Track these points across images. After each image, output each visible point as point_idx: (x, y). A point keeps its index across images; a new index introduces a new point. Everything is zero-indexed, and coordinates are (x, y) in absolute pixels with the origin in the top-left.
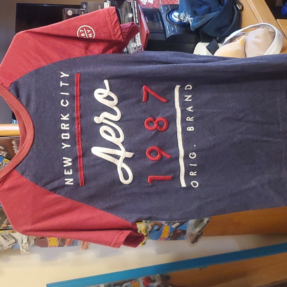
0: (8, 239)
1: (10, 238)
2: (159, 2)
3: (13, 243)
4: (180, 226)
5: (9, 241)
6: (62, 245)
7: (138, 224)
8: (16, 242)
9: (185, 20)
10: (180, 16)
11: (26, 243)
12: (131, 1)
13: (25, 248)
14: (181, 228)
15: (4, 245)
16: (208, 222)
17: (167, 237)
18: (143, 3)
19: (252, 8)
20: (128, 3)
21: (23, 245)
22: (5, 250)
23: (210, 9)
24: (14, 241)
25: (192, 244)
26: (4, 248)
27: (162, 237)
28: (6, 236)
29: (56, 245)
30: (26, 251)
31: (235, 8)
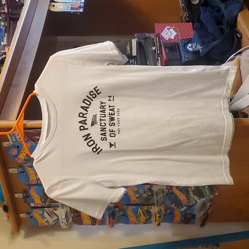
0: (52, 216)
1: (53, 215)
2: (178, 38)
3: (55, 220)
4: (187, 209)
5: (53, 218)
6: (95, 224)
7: (153, 207)
8: (58, 219)
9: (197, 49)
10: (193, 46)
11: (65, 218)
12: (154, 38)
13: (65, 222)
14: (189, 211)
15: (49, 221)
16: (210, 206)
17: (179, 221)
18: (166, 39)
19: (248, 35)
20: (152, 39)
21: (62, 220)
22: (50, 225)
23: (214, 38)
24: (56, 218)
25: (201, 227)
26: (50, 224)
27: (175, 220)
28: (50, 213)
29: (89, 223)
30: (65, 226)
31: (235, 37)
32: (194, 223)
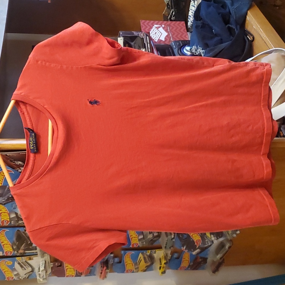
0: (25, 267)
1: (27, 266)
2: (170, 39)
3: (29, 272)
4: (200, 252)
5: (26, 270)
6: (80, 275)
7: (158, 251)
8: (33, 271)
9: (197, 53)
10: (192, 49)
11: (44, 270)
12: (144, 37)
13: (42, 276)
14: (202, 255)
15: (20, 274)
16: (230, 247)
17: (187, 266)
18: (155, 40)
20: (140, 39)
21: (40, 273)
22: (21, 279)
24: (30, 269)
25: (213, 274)
26: (20, 278)
27: (182, 266)
28: (23, 263)
29: (73, 275)
30: (43, 280)
31: (246, 38)
32: (204, 269)
